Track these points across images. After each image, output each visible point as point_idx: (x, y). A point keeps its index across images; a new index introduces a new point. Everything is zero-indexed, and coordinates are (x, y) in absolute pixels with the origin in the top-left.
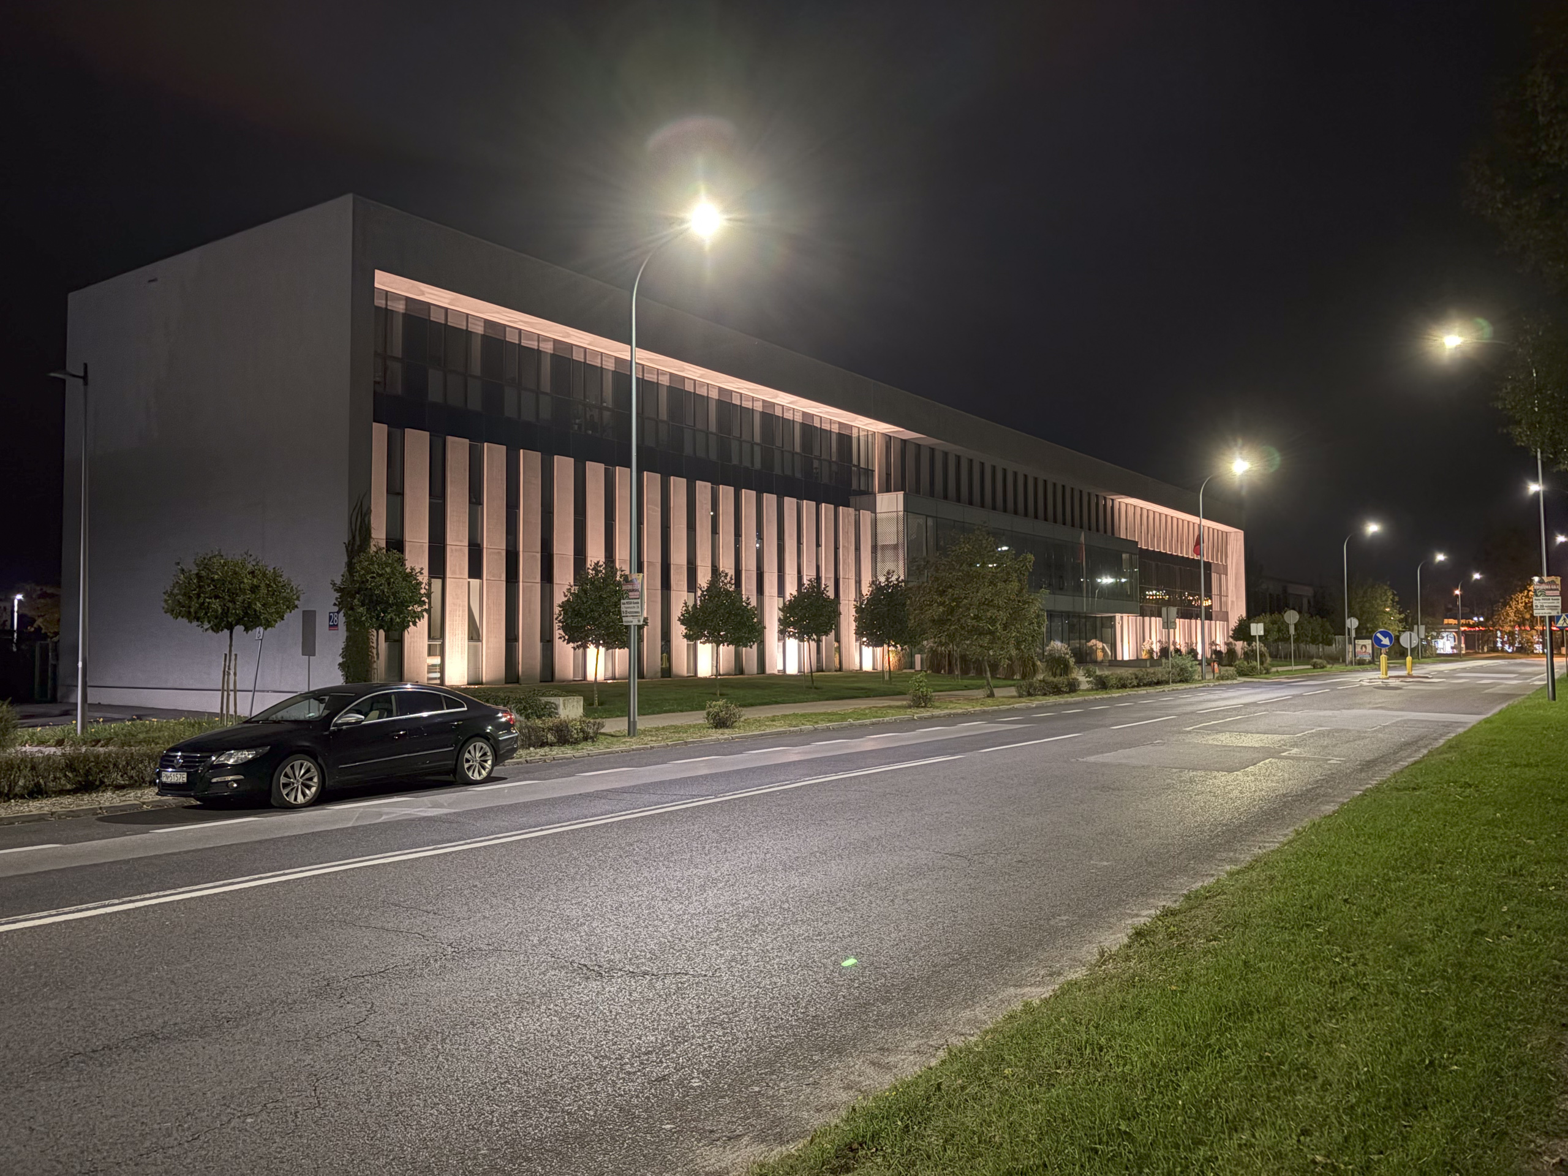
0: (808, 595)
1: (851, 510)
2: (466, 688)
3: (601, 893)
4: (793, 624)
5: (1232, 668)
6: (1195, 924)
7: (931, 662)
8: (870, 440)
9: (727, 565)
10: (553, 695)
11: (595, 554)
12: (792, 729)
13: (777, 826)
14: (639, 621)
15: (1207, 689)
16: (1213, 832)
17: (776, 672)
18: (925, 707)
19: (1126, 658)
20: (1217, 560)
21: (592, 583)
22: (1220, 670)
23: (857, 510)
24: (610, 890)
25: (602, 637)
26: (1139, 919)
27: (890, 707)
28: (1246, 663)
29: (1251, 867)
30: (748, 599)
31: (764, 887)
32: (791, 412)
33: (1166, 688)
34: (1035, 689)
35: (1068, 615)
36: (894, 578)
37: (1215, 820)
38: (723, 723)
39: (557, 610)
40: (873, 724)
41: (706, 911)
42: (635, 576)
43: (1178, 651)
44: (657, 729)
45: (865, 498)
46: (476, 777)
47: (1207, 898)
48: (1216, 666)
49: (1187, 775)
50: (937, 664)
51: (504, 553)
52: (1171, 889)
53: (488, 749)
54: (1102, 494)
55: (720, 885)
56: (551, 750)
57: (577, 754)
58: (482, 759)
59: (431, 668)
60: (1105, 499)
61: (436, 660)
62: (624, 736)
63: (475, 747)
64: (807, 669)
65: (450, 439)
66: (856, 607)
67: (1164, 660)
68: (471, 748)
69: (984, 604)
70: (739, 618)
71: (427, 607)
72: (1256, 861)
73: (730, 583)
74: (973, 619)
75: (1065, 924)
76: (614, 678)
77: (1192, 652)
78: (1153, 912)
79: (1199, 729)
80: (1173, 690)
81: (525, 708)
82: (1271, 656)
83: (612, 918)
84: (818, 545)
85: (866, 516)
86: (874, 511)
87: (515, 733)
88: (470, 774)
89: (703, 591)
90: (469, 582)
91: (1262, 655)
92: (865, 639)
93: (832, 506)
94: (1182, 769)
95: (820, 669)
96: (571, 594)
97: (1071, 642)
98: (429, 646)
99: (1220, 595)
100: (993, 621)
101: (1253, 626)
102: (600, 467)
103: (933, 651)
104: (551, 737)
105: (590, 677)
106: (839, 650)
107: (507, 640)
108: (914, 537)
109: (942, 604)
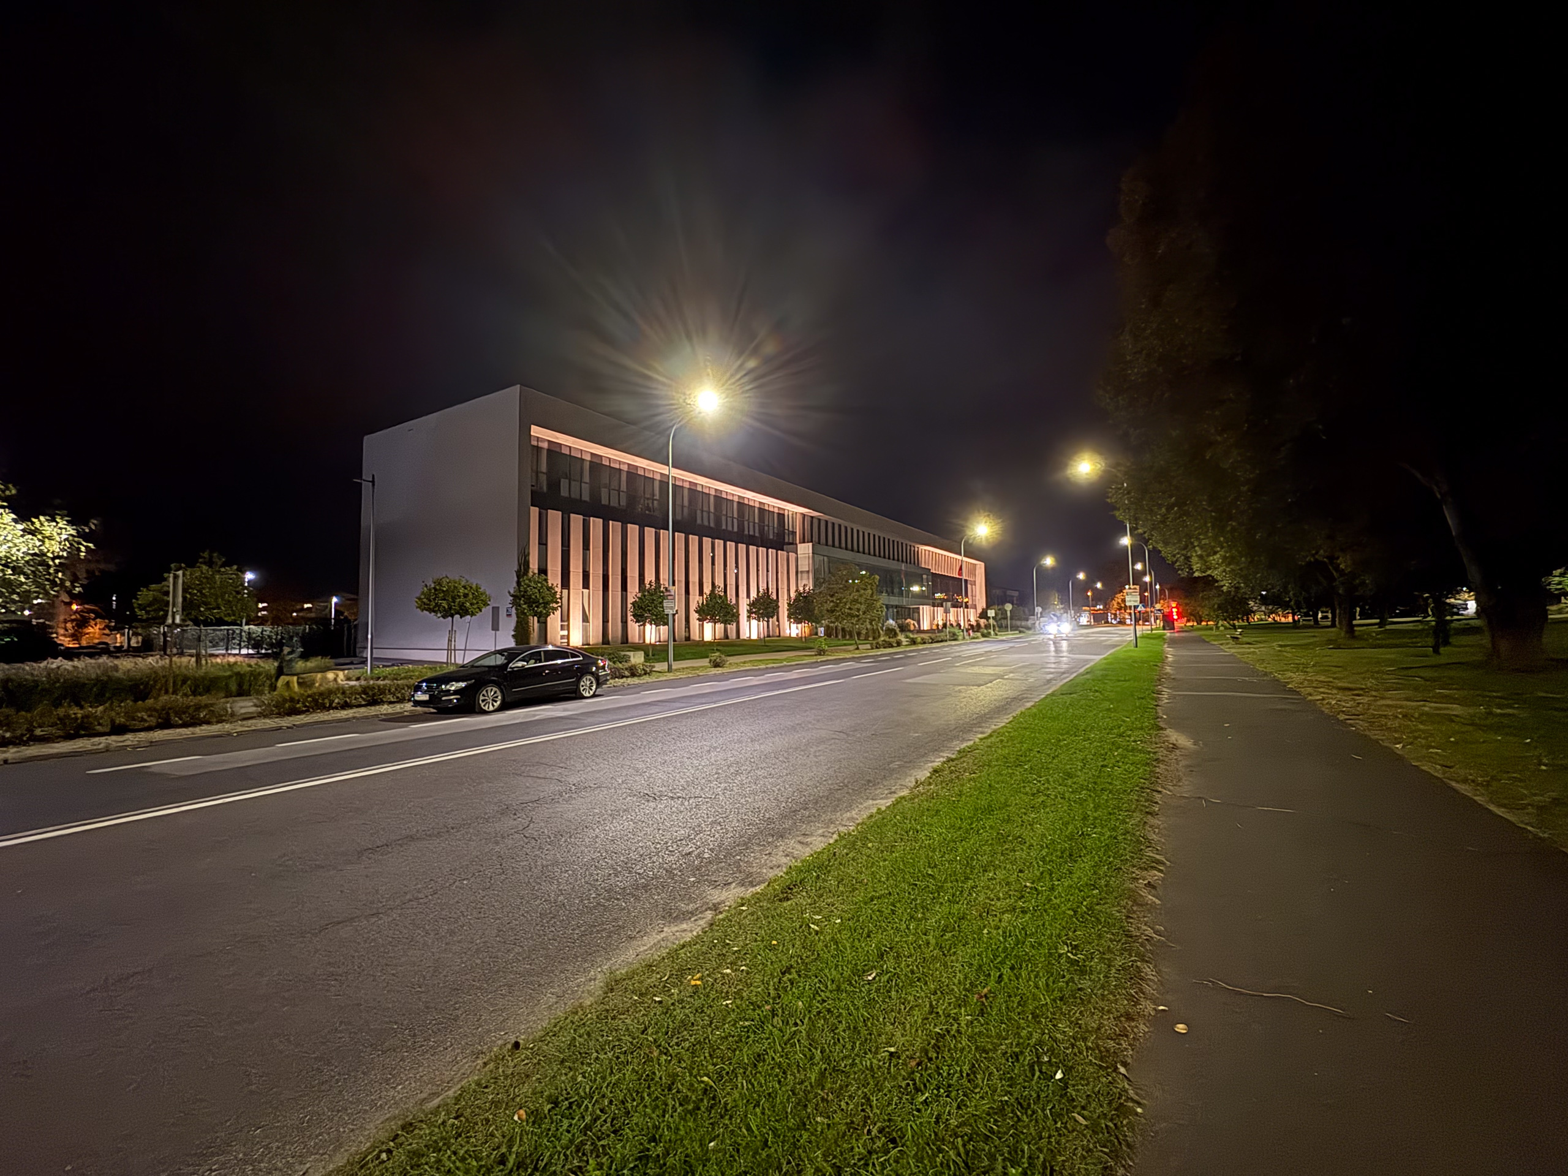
0: (762, 597)
1: (785, 553)
2: (581, 648)
3: (655, 755)
4: (754, 613)
6: (964, 765)
7: (826, 631)
8: (794, 516)
9: (719, 582)
10: (627, 651)
11: (650, 577)
12: (754, 668)
13: (747, 719)
14: (673, 612)
17: (746, 638)
18: (823, 655)
19: (925, 628)
20: (971, 578)
21: (648, 592)
23: (788, 553)
24: (660, 753)
25: (653, 620)
27: (805, 656)
28: (986, 630)
29: (991, 736)
30: (731, 600)
31: (741, 750)
33: (945, 644)
34: (880, 645)
35: (896, 607)
36: (807, 588)
38: (718, 665)
39: (629, 606)
40: (797, 665)
41: (711, 764)
42: (671, 588)
43: (951, 625)
44: (683, 668)
45: (792, 546)
46: (587, 695)
47: (969, 752)
49: (957, 688)
50: (829, 633)
51: (601, 576)
52: (950, 748)
53: (593, 680)
54: (913, 544)
55: (718, 750)
56: (627, 680)
57: (641, 682)
58: (590, 685)
59: (562, 637)
60: (914, 547)
61: (565, 633)
62: (665, 672)
63: (586, 679)
64: (762, 636)
65: (572, 515)
66: (788, 603)
67: (944, 630)
68: (584, 679)
69: (853, 601)
70: (726, 610)
71: (560, 604)
72: (994, 732)
73: (721, 591)
74: (848, 609)
75: (896, 766)
76: (660, 642)
78: (941, 760)
79: (963, 664)
80: (949, 644)
81: (613, 658)
82: (998, 627)
83: (661, 768)
84: (768, 571)
85: (792, 555)
86: (797, 553)
87: (608, 671)
88: (584, 693)
89: (707, 596)
90: (582, 591)
91: (994, 626)
92: (792, 620)
93: (775, 551)
94: (955, 685)
95: (769, 636)
97: (898, 620)
98: (561, 625)
99: (973, 596)
100: (858, 610)
101: (989, 611)
102: (653, 530)
103: (828, 627)
104: (627, 673)
105: (647, 641)
106: (779, 626)
107: (603, 622)
108: (817, 567)
109: (832, 601)
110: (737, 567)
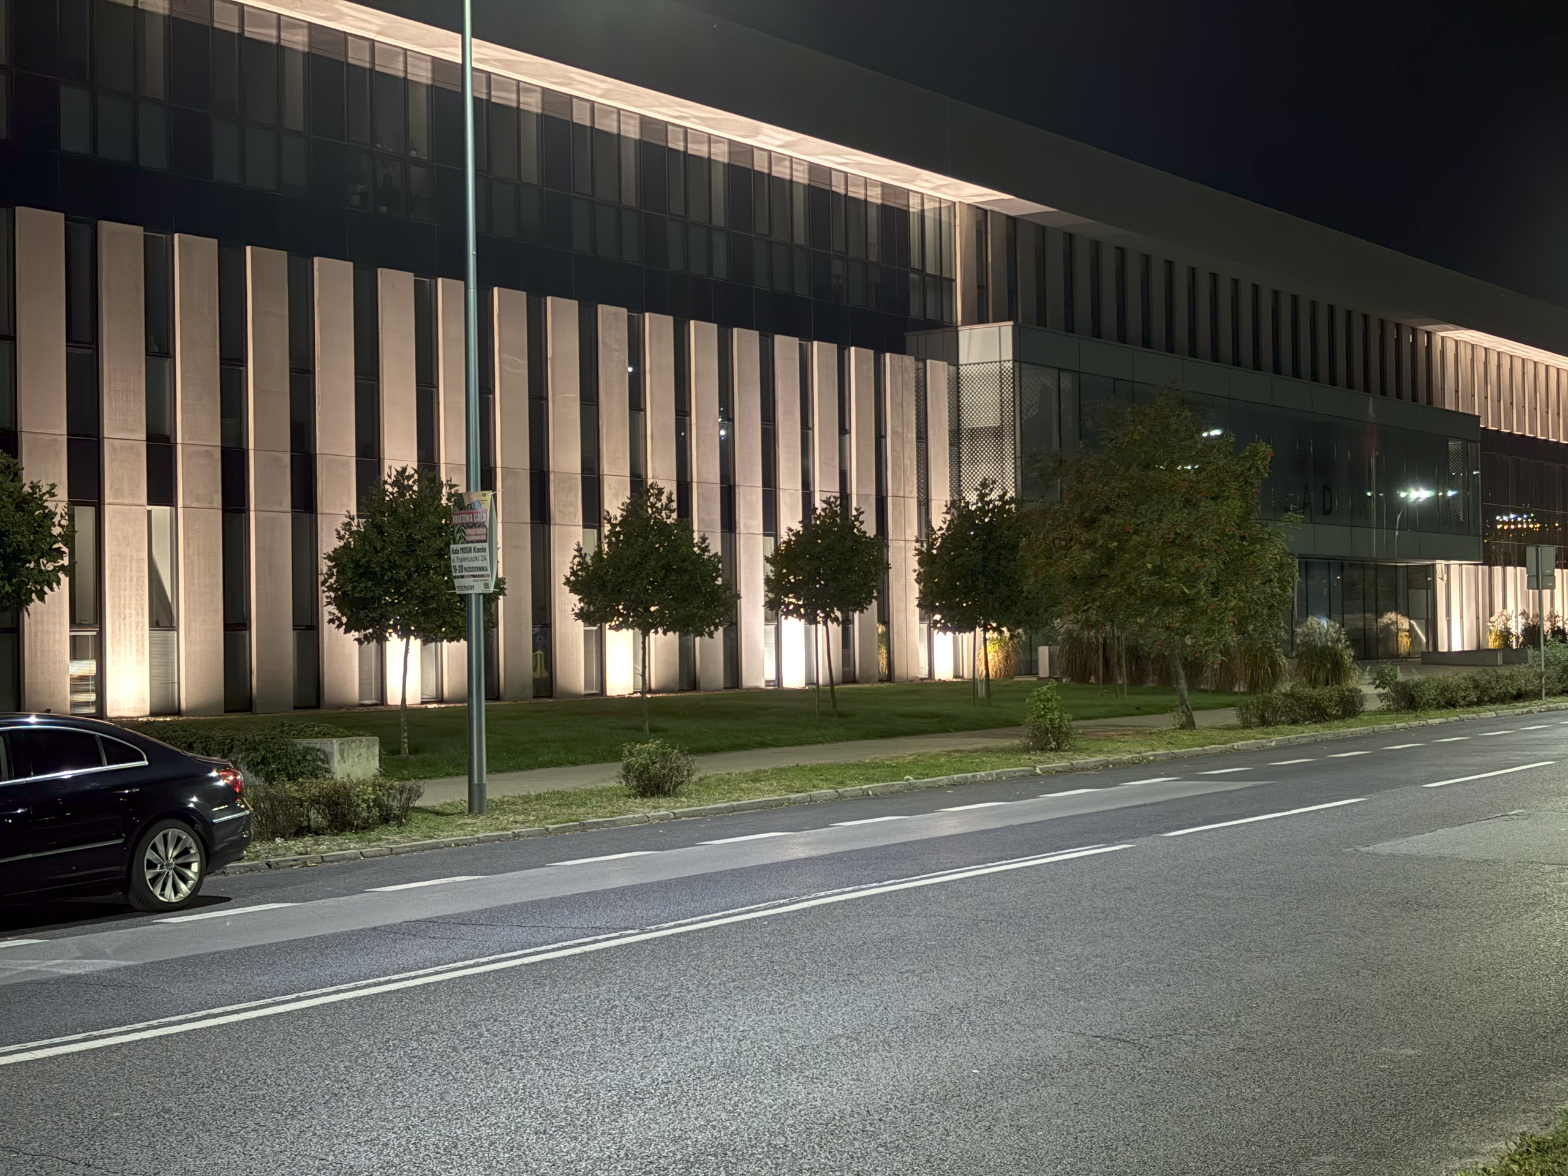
0: (823, 531)
1: (909, 361)
2: (148, 723)
3: (415, 1120)
4: (793, 589)
7: (1068, 661)
8: (944, 218)
9: (661, 472)
10: (318, 735)
11: (399, 455)
12: (793, 796)
13: (762, 987)
14: (487, 586)
17: (762, 684)
18: (1057, 749)
19: (1456, 648)
21: (394, 512)
23: (921, 358)
24: (434, 1114)
25: (414, 619)
27: (988, 751)
30: (704, 539)
31: (736, 1104)
32: (787, 163)
33: (1535, 706)
34: (1275, 712)
35: (1340, 564)
36: (995, 496)
38: (657, 786)
39: (324, 565)
40: (953, 784)
42: (478, 496)
43: (1559, 632)
44: (526, 800)
45: (936, 335)
46: (170, 896)
50: (1078, 665)
52: (1538, 1101)
53: (191, 842)
54: (1407, 322)
55: (651, 1103)
56: (316, 843)
57: (368, 850)
58: (180, 860)
59: (79, 684)
60: (1414, 332)
61: (88, 667)
62: (461, 814)
63: (165, 837)
64: (823, 678)
65: (105, 226)
66: (920, 552)
67: (1531, 652)
68: (158, 839)
69: (1173, 543)
70: (687, 577)
71: (65, 561)
73: (668, 507)
74: (1151, 573)
76: (439, 700)
78: (1502, 1145)
80: (1549, 713)
81: (264, 761)
84: (843, 431)
85: (938, 372)
87: (245, 809)
88: (157, 891)
89: (614, 526)
90: (149, 513)
92: (937, 617)
93: (870, 353)
95: (849, 677)
96: (352, 533)
97: (1347, 617)
98: (74, 641)
100: (1190, 578)
102: (407, 280)
103: (1073, 640)
104: (316, 817)
105: (394, 698)
106: (886, 638)
107: (227, 627)
108: (1032, 412)
109: (1091, 544)
110: (727, 415)
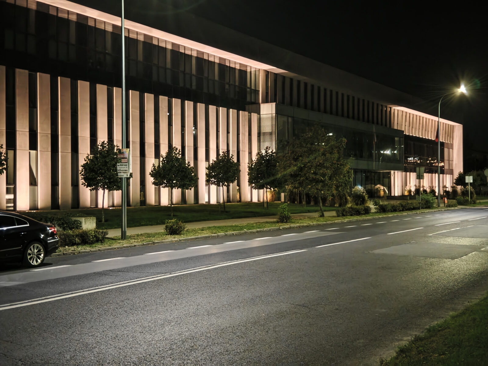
0: (223, 160)
1: (247, 113)
2: (29, 212)
3: (106, 329)
4: (214, 177)
5: (455, 201)
6: (433, 346)
7: (289, 197)
8: (257, 73)
9: (177, 143)
10: (78, 217)
11: (102, 137)
12: (213, 235)
13: (204, 290)
14: (127, 175)
15: (440, 212)
16: (443, 293)
17: (204, 203)
18: (286, 222)
19: (396, 195)
20: (448, 141)
21: (101, 154)
22: (448, 202)
23: (250, 113)
24: (111, 327)
25: (106, 184)
26: (402, 342)
27: (267, 222)
28: (462, 198)
29: (463, 313)
30: (189, 162)
31: (197, 324)
32: (213, 57)
33: (418, 212)
34: (346, 212)
35: (364, 171)
36: (270, 151)
37: (444, 286)
38: (175, 232)
39: (80, 168)
40: (257, 232)
41: (164, 338)
42: (125, 150)
43: (425, 191)
44: (138, 235)
45: (254, 106)
46: (35, 263)
47: (439, 331)
48: (446, 199)
49: (429, 261)
50: (292, 198)
51: (50, 136)
52: (420, 325)
53: (41, 248)
54: (384, 104)
55: (173, 324)
56: (77, 248)
57: (92, 250)
58: (38, 253)
59: (8, 201)
60: (386, 107)
61: (11, 196)
62: (119, 239)
63: (34, 247)
64: (221, 201)
65: (18, 70)
66: (249, 167)
67: (417, 196)
68: (32, 247)
69: (319, 166)
70: (184, 173)
71: (5, 166)
72: (466, 310)
73: (178, 153)
74: (313, 174)
75: (361, 345)
76: (113, 206)
77: (433, 191)
78: (410, 338)
79: (436, 234)
80: (422, 213)
81: (63, 224)
82: (476, 194)
83: (112, 343)
84: (228, 132)
85: (254, 116)
86: (259, 113)
87: (57, 239)
88: (31, 262)
89: (163, 158)
90: (30, 152)
91: (471, 193)
92: (253, 185)
93: (236, 111)
94: (426, 257)
95: (229, 201)
96: (89, 160)
97: (367, 186)
98: (7, 189)
99: (449, 160)
100: (324, 175)
101: (467, 177)
102: (105, 87)
103: (291, 192)
105: (100, 206)
106: (239, 190)
107: (52, 185)
108: (281, 128)
109: (296, 165)
110: (196, 127)
